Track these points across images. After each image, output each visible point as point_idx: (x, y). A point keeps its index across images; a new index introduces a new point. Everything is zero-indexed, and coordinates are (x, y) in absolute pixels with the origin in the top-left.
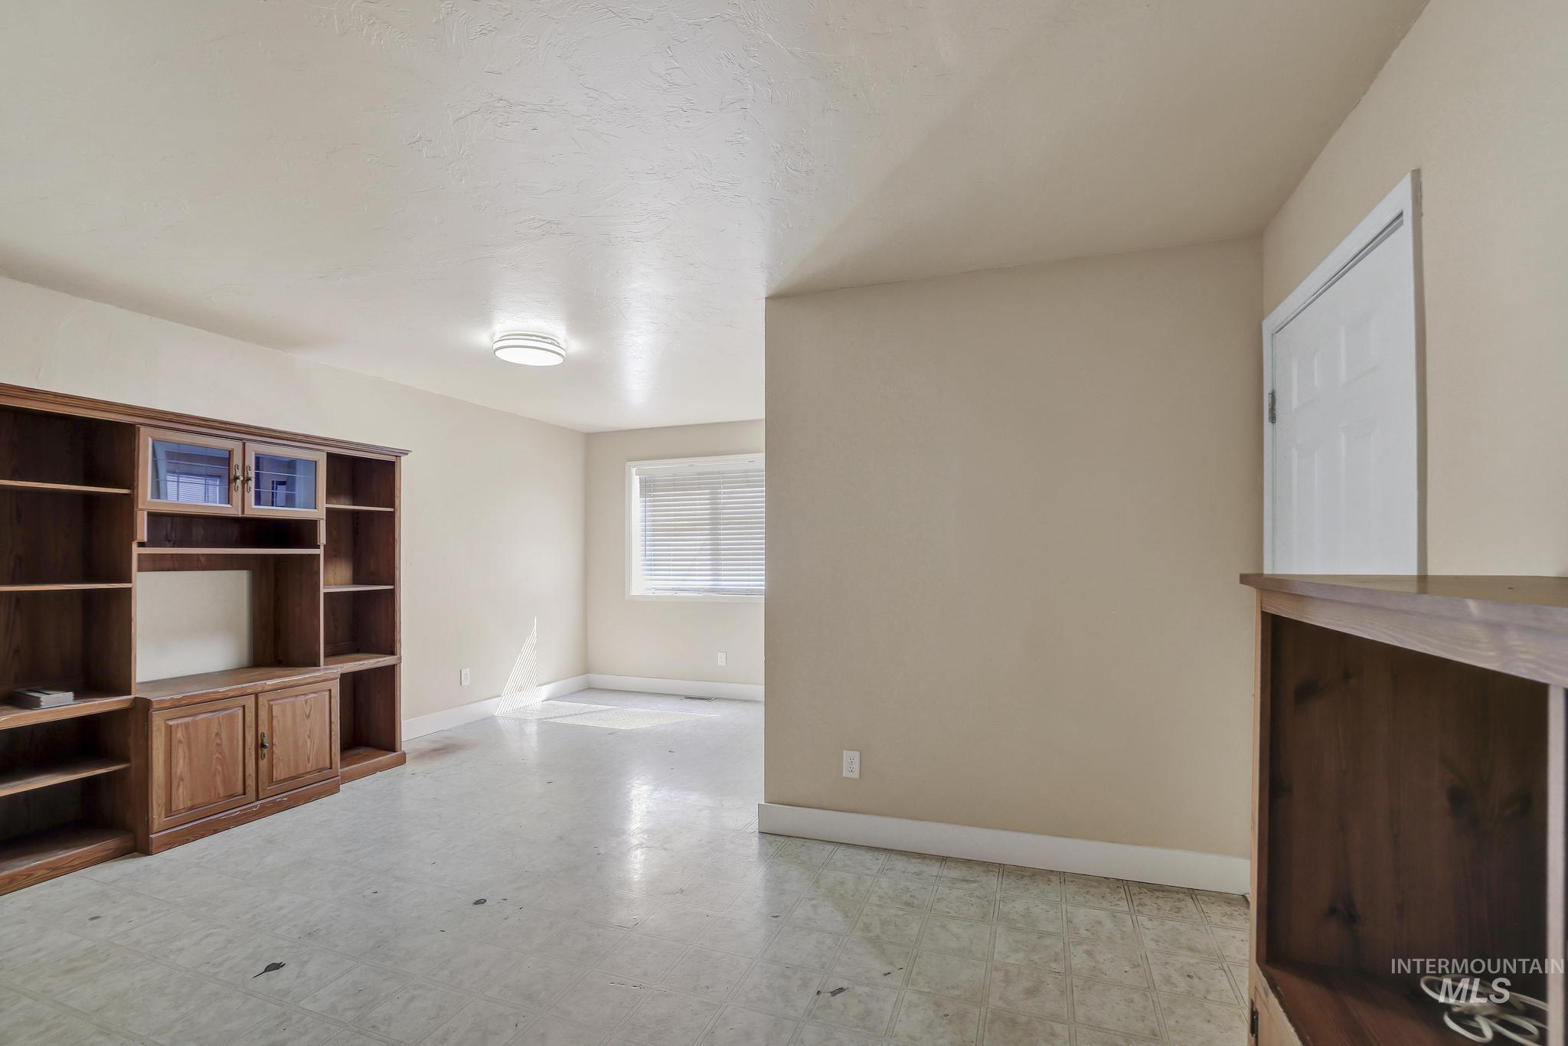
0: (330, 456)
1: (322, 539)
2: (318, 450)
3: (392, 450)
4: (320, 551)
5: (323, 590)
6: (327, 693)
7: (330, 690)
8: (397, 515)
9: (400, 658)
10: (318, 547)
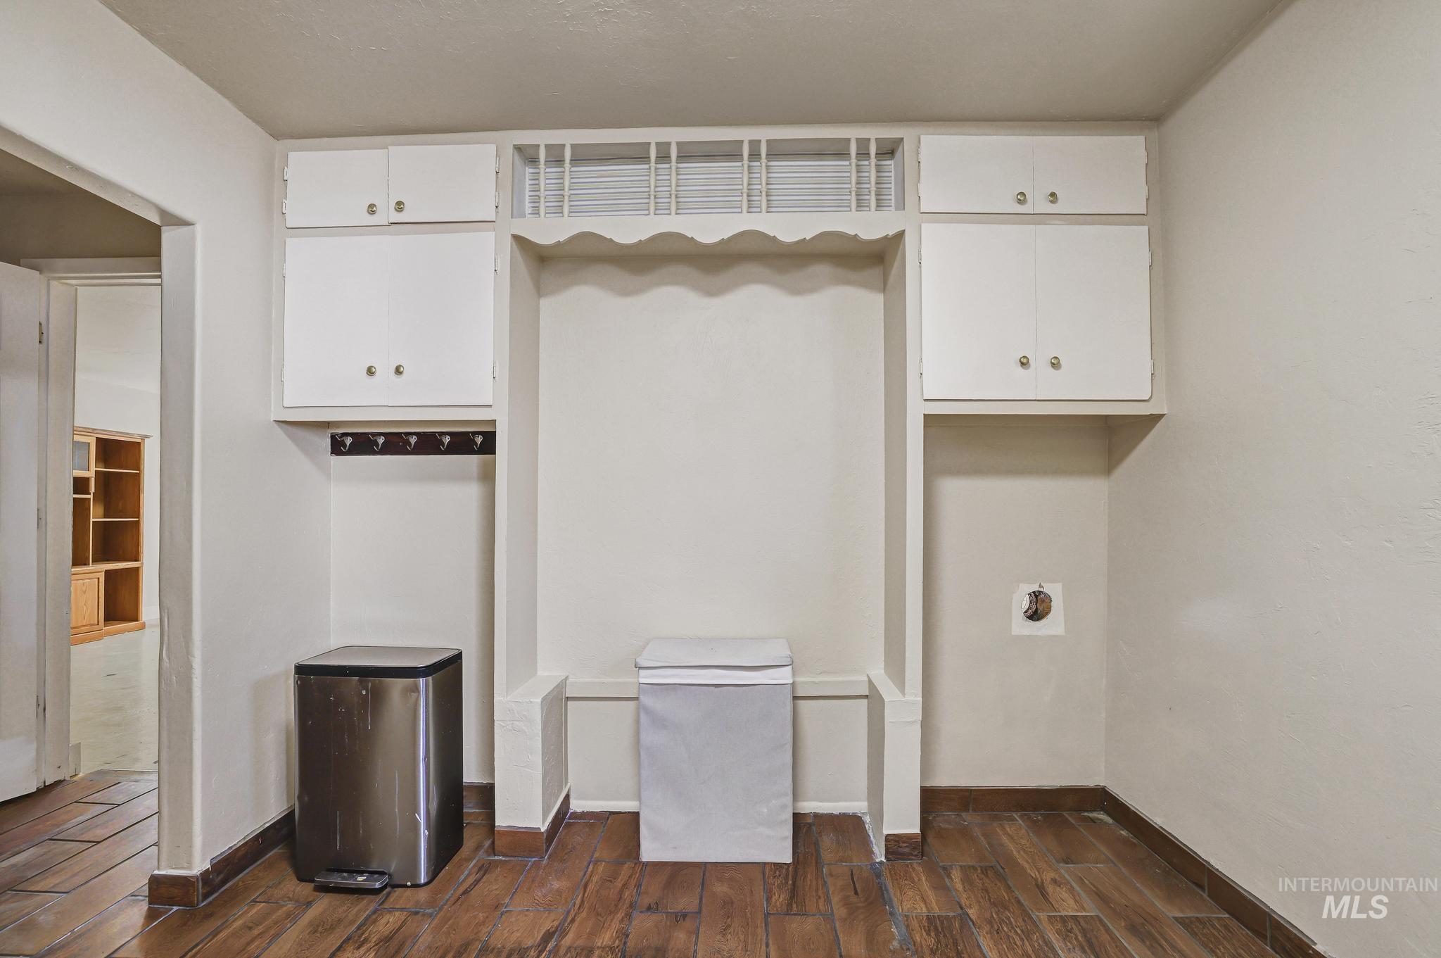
0: (98, 439)
1: (93, 489)
2: (90, 436)
3: (139, 435)
4: (91, 496)
5: (92, 520)
6: (97, 580)
7: (99, 578)
8: (142, 476)
9: (142, 563)
10: (90, 494)
